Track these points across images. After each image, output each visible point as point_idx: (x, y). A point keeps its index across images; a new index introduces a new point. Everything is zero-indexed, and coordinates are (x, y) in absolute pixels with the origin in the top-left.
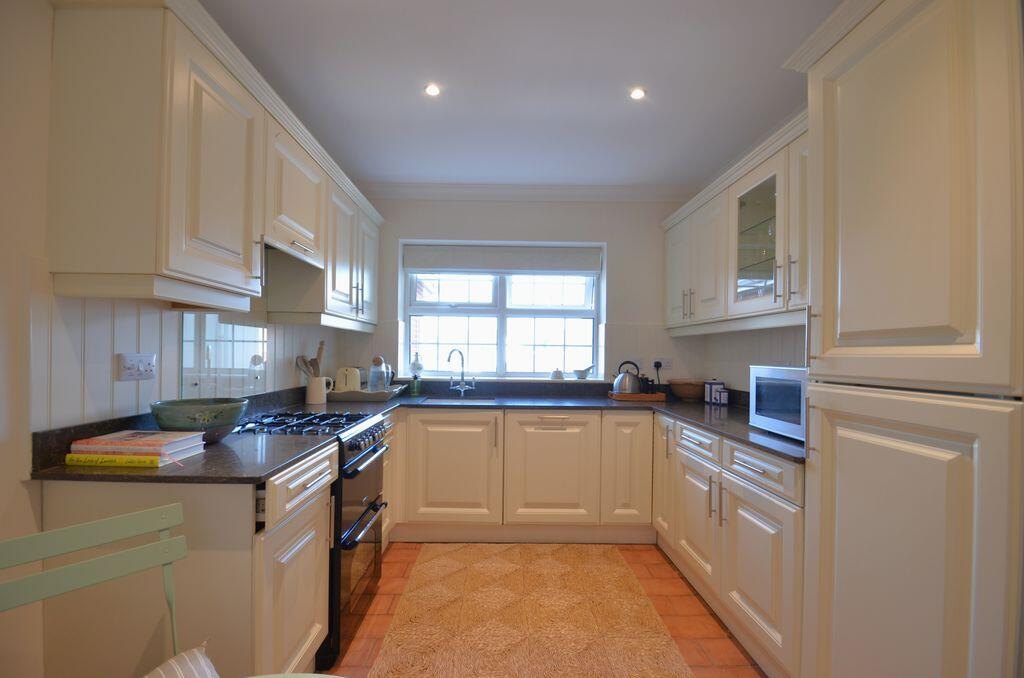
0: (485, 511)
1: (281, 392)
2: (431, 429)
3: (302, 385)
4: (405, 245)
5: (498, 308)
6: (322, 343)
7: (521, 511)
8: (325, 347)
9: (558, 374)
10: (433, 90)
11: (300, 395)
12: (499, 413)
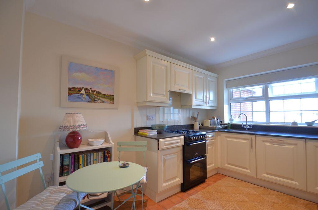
0: (249, 171)
1: (186, 125)
2: (228, 139)
3: (193, 124)
4: (227, 81)
5: (266, 97)
6: (198, 113)
7: (264, 175)
8: (199, 114)
9: (294, 123)
10: (213, 39)
11: (192, 127)
12: (253, 136)
